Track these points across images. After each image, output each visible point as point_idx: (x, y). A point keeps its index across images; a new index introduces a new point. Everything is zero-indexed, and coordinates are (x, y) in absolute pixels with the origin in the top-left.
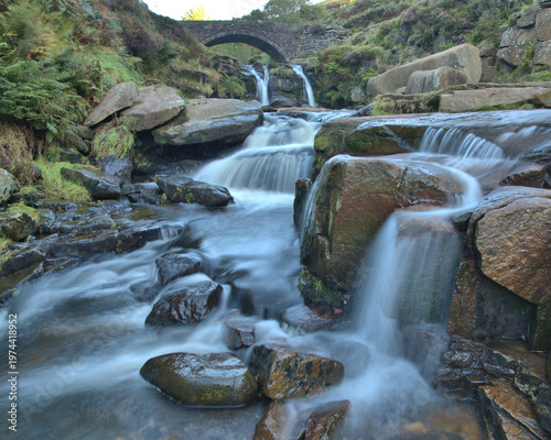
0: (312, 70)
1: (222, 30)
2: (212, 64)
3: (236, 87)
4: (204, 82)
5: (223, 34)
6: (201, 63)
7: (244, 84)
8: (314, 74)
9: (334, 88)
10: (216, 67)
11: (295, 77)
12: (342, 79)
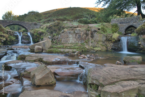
0: (32, 34)
1: (11, 23)
2: (6, 33)
3: (12, 38)
4: (3, 37)
5: (12, 24)
6: (3, 33)
7: (15, 37)
8: (32, 35)
9: (36, 39)
10: (7, 33)
11: (28, 36)
12: (38, 37)
